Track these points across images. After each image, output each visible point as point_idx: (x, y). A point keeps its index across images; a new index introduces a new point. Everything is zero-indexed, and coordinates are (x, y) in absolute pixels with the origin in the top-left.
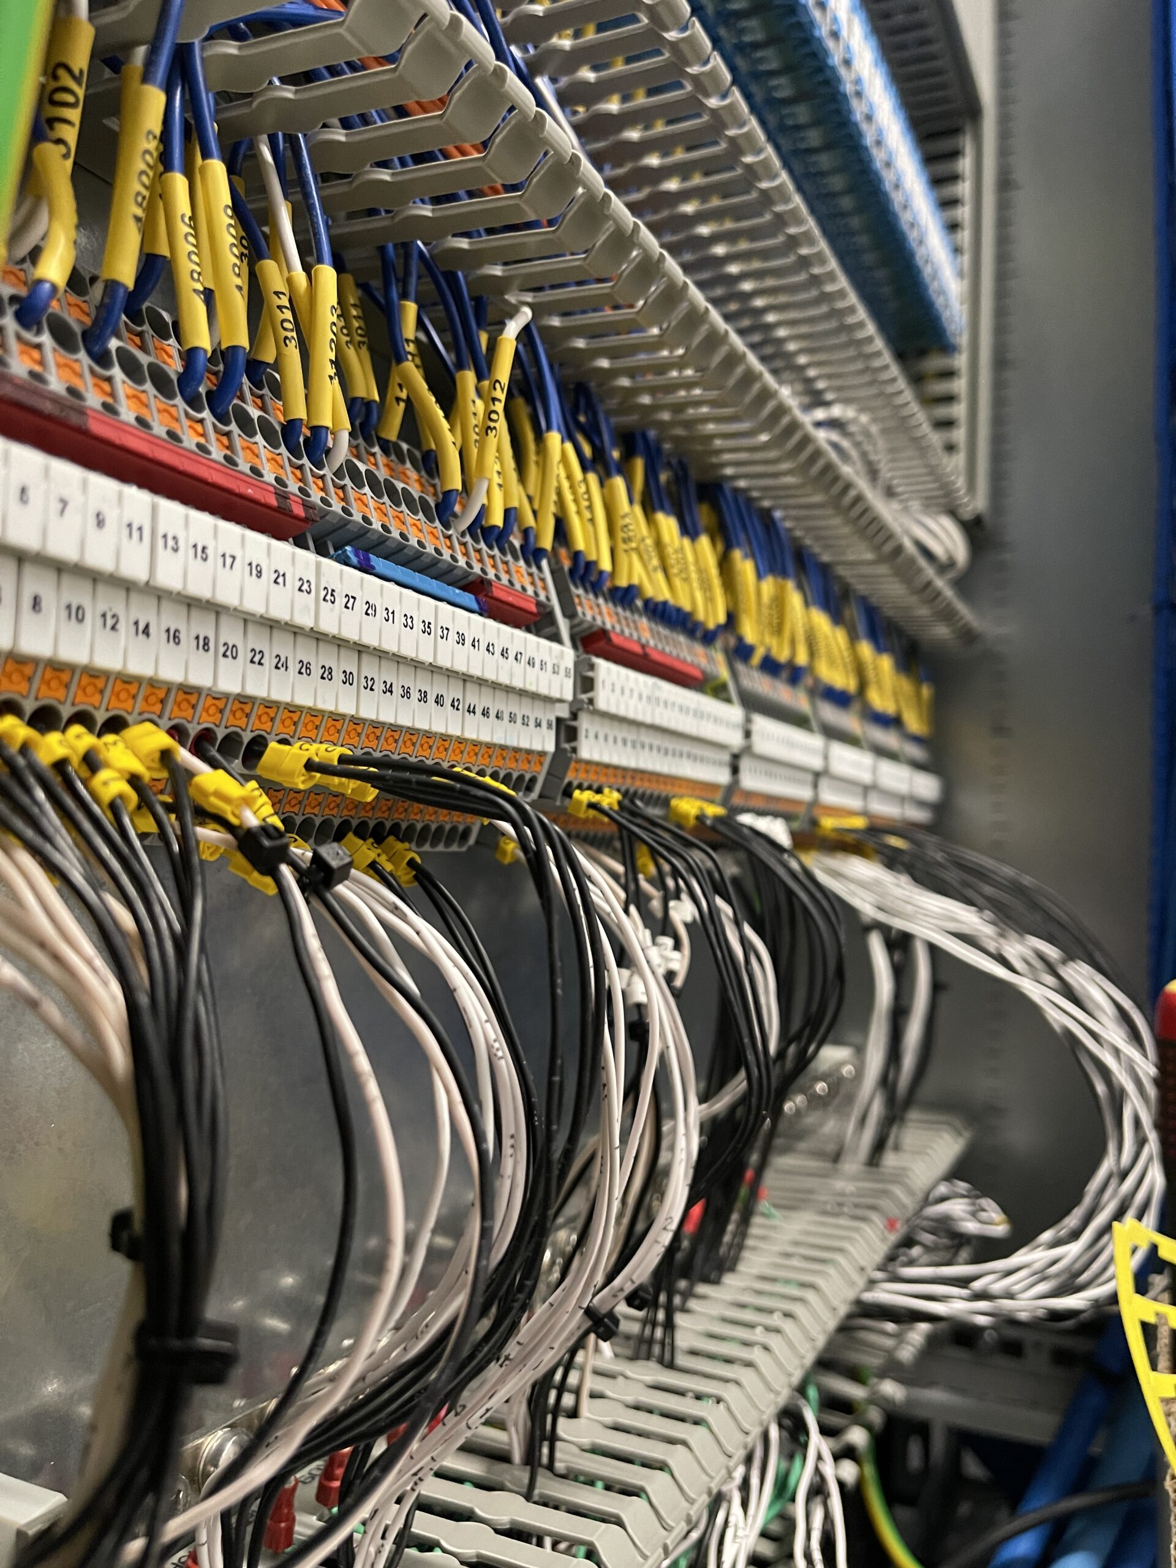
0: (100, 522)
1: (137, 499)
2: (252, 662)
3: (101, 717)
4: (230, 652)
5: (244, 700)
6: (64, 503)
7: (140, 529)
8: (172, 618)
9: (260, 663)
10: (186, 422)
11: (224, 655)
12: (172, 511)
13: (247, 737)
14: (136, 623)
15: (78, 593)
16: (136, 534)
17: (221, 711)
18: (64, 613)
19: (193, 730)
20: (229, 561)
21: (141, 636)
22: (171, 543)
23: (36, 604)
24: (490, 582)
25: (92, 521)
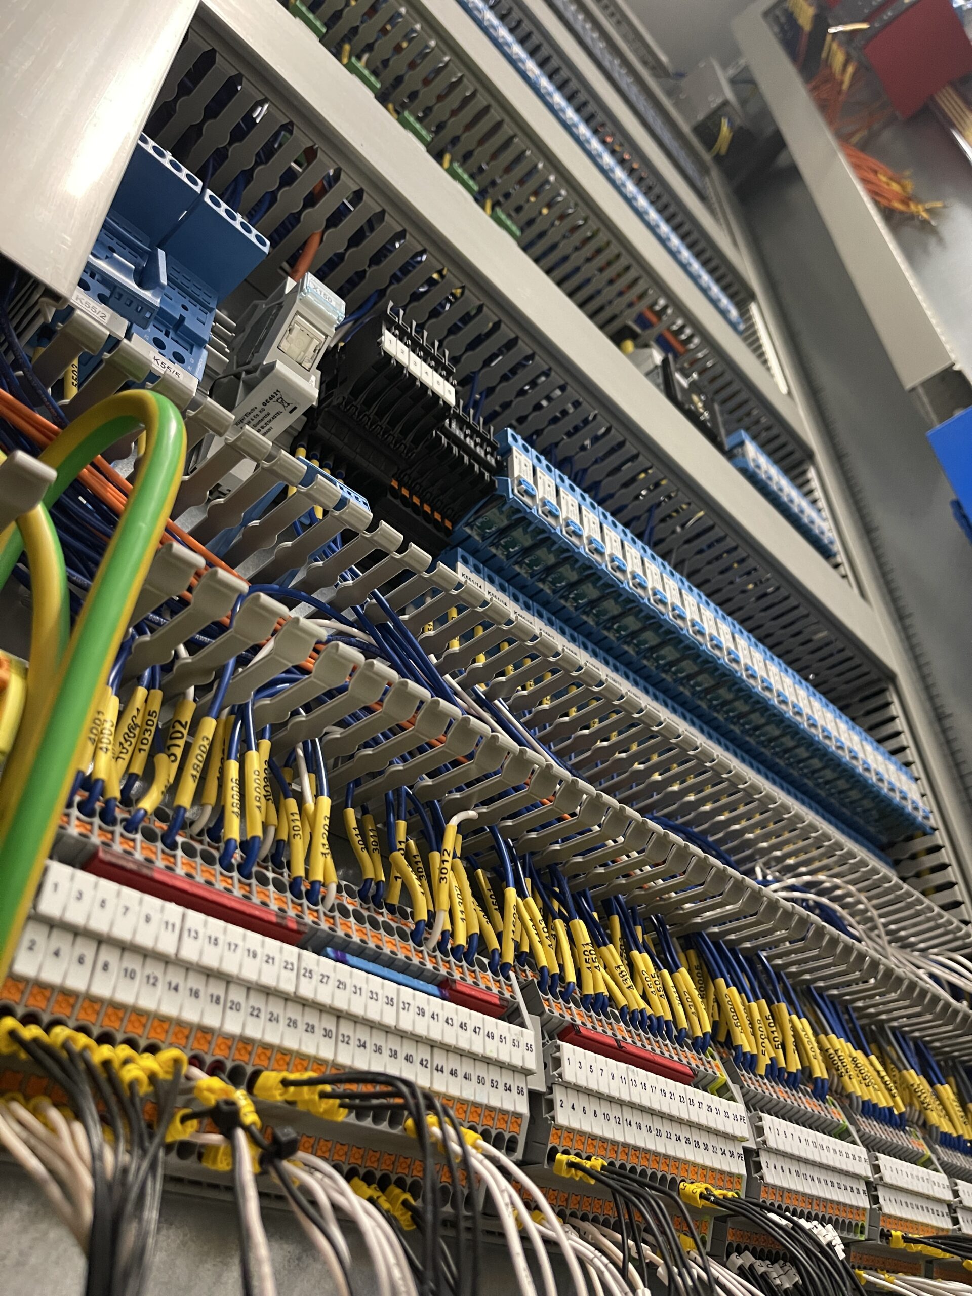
0: (148, 919)
1: (174, 910)
2: (252, 1014)
3: (143, 1043)
4: (236, 1007)
5: (246, 1042)
6: (127, 909)
7: (173, 926)
8: (196, 981)
9: (257, 1016)
10: (219, 877)
11: (231, 1008)
12: (195, 918)
13: (249, 1070)
14: (170, 984)
15: (132, 962)
16: (170, 927)
17: (230, 1048)
18: (122, 973)
19: (208, 1059)
20: (233, 947)
21: (173, 992)
22: (193, 934)
23: (106, 967)
24: (454, 981)
25: (143, 919)
